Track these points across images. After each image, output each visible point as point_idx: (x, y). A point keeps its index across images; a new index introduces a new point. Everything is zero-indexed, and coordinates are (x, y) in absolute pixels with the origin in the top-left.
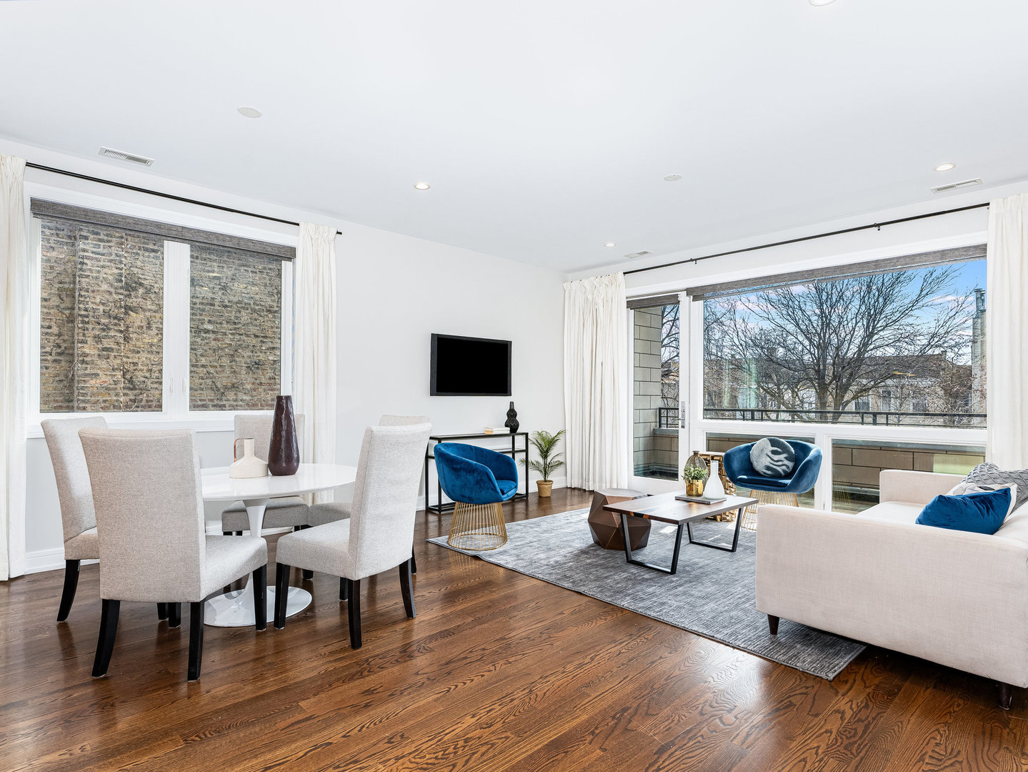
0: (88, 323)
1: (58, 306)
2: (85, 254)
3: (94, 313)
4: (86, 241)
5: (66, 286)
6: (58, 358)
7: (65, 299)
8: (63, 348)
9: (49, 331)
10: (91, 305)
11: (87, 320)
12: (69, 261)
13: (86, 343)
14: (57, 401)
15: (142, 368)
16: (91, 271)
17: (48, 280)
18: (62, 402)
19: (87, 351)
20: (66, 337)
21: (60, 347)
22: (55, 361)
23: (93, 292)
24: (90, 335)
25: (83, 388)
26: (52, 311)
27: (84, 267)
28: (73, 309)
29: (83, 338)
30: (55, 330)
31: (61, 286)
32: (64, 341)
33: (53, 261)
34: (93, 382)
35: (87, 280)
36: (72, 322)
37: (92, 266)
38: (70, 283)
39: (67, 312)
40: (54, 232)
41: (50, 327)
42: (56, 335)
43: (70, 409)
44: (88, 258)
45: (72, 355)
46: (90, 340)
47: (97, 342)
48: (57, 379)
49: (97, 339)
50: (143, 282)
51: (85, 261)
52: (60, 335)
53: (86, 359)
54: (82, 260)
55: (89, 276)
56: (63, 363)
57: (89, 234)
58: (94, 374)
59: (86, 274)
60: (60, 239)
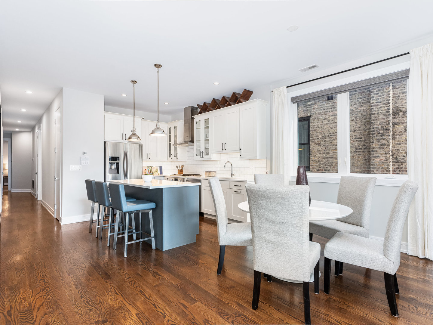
0: (374, 134)
1: (364, 129)
2: (373, 104)
3: (377, 129)
4: (373, 99)
5: (367, 120)
6: (364, 150)
7: (367, 125)
8: (366, 146)
9: (361, 139)
10: (375, 126)
11: (374, 133)
12: (368, 109)
13: (374, 143)
14: (364, 168)
15: (402, 152)
16: (375, 111)
17: (361, 119)
18: (366, 168)
19: (374, 146)
20: (367, 141)
21: (365, 146)
22: (363, 151)
23: (376, 120)
24: (375, 139)
25: (373, 162)
26: (362, 131)
27: (373, 110)
28: (370, 129)
29: (372, 141)
30: (363, 139)
31: (365, 120)
32: (367, 143)
33: (362, 111)
34: (377, 160)
35: (374, 115)
36: (370, 134)
37: (376, 109)
38: (369, 118)
39: (367, 131)
40: (362, 99)
41: (361, 138)
42: (364, 141)
43: (369, 172)
44: (373, 106)
45: (370, 148)
46: (375, 141)
47: (378, 142)
48: (364, 159)
49: (378, 141)
50: (402, 109)
51: (373, 107)
52: (365, 141)
53: (374, 150)
54: (371, 107)
55: (374, 113)
56: (366, 152)
57: (374, 95)
58: (377, 156)
59: (373, 113)
60: (365, 101)
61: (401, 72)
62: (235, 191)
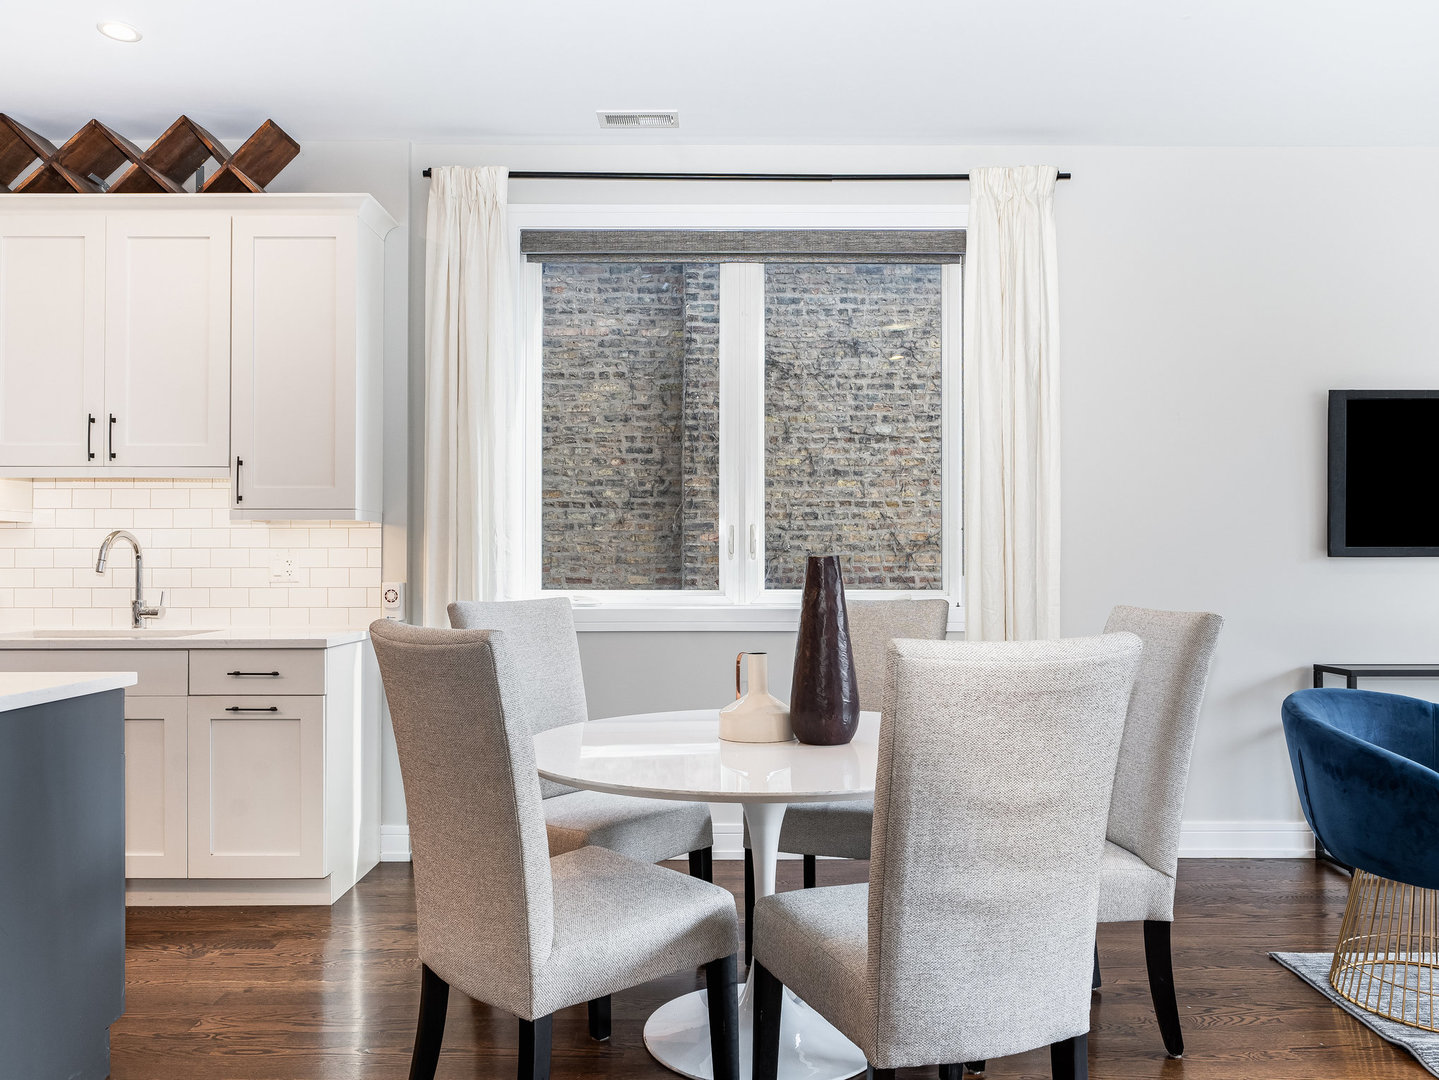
0: (697, 439)
1: (660, 416)
2: (694, 324)
3: (706, 421)
4: (695, 303)
5: (671, 381)
6: (661, 500)
7: (669, 402)
8: (667, 483)
9: (650, 456)
10: (702, 409)
11: (695, 434)
12: (675, 339)
13: (696, 473)
14: (659, 570)
15: (777, 511)
16: (700, 350)
17: (648, 375)
18: (666, 571)
19: (696, 486)
20: (671, 465)
21: (663, 481)
22: (657, 505)
23: (704, 386)
24: (700, 459)
25: (691, 549)
26: (653, 425)
27: (693, 346)
28: (678, 417)
29: (691, 465)
30: (656, 455)
31: (664, 382)
32: (669, 471)
33: (654, 342)
34: (704, 538)
35: (696, 367)
36: (679, 439)
37: (703, 343)
38: (676, 376)
39: (672, 424)
40: (654, 296)
41: (650, 451)
42: (658, 463)
43: (678, 584)
44: (696, 330)
45: (679, 494)
46: (700, 467)
47: (710, 471)
48: (660, 534)
49: (709, 466)
50: (776, 358)
51: (694, 336)
52: (663, 462)
53: (695, 500)
54: (689, 335)
55: (698, 360)
56: (668, 508)
57: (697, 291)
58: (706, 525)
59: (694, 357)
60: (662, 307)
61: (939, 233)
62: (236, 709)
